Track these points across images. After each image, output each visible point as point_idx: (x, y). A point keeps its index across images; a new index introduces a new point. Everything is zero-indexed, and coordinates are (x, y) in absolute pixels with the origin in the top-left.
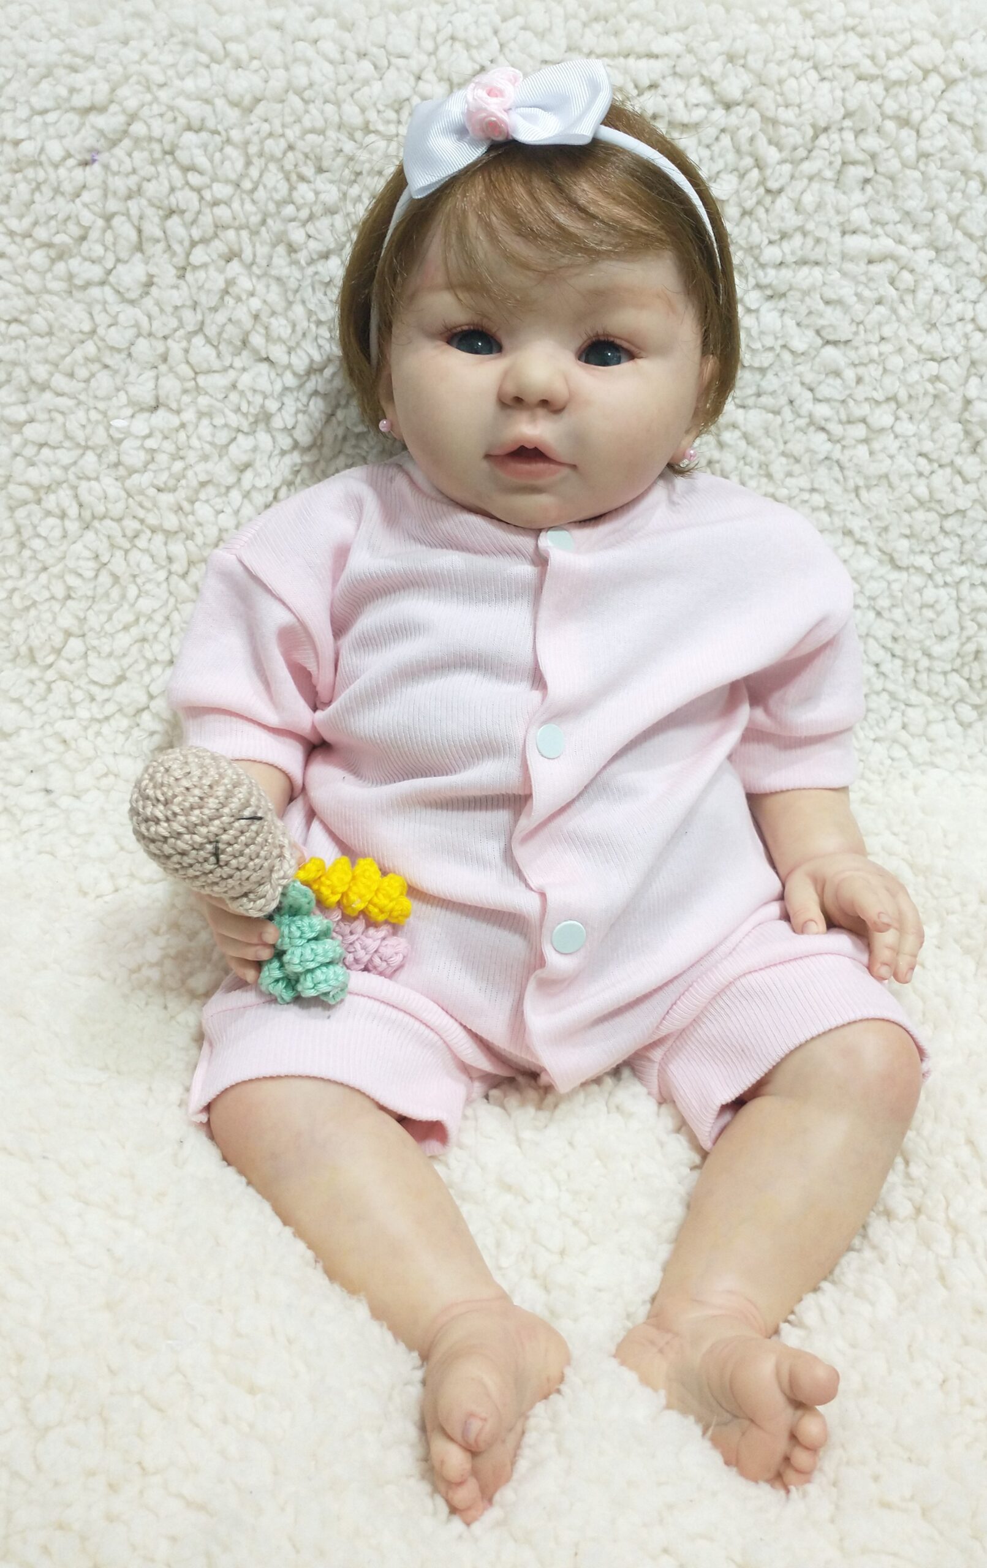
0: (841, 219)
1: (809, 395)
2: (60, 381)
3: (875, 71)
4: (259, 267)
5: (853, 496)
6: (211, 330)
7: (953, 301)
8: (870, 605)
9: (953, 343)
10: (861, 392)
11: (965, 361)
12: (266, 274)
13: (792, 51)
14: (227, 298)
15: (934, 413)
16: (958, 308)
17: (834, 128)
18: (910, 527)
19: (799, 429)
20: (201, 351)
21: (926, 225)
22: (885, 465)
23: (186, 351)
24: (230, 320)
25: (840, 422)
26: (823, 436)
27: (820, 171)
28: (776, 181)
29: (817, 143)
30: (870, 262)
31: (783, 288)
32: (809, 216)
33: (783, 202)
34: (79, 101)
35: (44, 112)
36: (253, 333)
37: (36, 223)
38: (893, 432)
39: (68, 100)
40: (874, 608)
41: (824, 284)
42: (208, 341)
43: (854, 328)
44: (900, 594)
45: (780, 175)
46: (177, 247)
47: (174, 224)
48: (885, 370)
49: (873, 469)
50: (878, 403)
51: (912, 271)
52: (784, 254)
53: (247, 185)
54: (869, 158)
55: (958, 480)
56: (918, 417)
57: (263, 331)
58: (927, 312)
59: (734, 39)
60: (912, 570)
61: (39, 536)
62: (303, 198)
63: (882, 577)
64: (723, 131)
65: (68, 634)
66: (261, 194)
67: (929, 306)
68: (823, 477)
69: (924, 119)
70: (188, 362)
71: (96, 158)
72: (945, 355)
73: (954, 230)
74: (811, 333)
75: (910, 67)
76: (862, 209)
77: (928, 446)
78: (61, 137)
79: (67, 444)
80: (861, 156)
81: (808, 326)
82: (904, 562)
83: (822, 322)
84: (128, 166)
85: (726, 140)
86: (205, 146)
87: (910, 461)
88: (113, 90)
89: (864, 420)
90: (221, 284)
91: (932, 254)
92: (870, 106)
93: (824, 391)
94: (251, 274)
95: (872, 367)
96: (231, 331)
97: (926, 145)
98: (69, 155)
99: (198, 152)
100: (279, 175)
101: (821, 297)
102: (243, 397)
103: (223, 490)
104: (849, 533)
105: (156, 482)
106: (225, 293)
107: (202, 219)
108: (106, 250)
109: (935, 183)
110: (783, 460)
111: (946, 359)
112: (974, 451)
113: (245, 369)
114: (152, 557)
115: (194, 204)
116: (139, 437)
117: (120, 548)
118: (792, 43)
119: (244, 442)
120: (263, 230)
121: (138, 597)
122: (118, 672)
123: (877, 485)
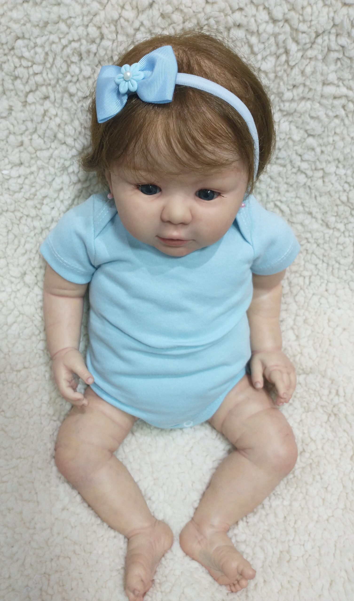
0: (323, 78)
1: (299, 158)
4: (58, 103)
5: (313, 200)
6: (40, 132)
10: (324, 158)
12: (61, 106)
14: (45, 118)
17: (326, 33)
18: (337, 212)
20: (38, 141)
22: (329, 188)
23: (30, 140)
24: (48, 127)
25: (312, 170)
26: (303, 176)
27: (316, 55)
28: (294, 61)
29: (317, 41)
30: (335, 98)
31: (292, 111)
32: (308, 77)
33: (296, 71)
36: (58, 133)
38: (335, 173)
40: (316, 243)
41: (311, 109)
42: (40, 136)
43: (323, 129)
44: (328, 239)
45: (296, 57)
46: (20, 94)
47: (18, 82)
48: (335, 148)
49: (324, 189)
50: (330, 162)
52: (294, 96)
53: (48, 65)
54: (341, 49)
56: (347, 167)
57: (62, 132)
60: (335, 230)
62: (74, 72)
63: (321, 231)
64: (271, 35)
66: (54, 70)
68: (301, 192)
70: (32, 147)
74: (302, 132)
77: (349, 179)
80: (337, 48)
81: (301, 128)
82: (332, 226)
83: (308, 127)
86: (27, 46)
87: (341, 185)
89: (323, 169)
90: (42, 111)
92: (347, 21)
93: (306, 157)
94: (55, 106)
95: (329, 146)
96: (49, 132)
99: (24, 50)
100: (62, 61)
101: (309, 115)
102: (55, 160)
103: (53, 200)
104: (310, 213)
105: (25, 196)
106: (44, 115)
107: (30, 82)
110: (285, 186)
113: (56, 148)
114: (28, 227)
115: (26, 75)
116: (15, 178)
117: (16, 224)
119: (58, 180)
120: (58, 86)
121: (25, 243)
122: (22, 272)
123: (325, 195)
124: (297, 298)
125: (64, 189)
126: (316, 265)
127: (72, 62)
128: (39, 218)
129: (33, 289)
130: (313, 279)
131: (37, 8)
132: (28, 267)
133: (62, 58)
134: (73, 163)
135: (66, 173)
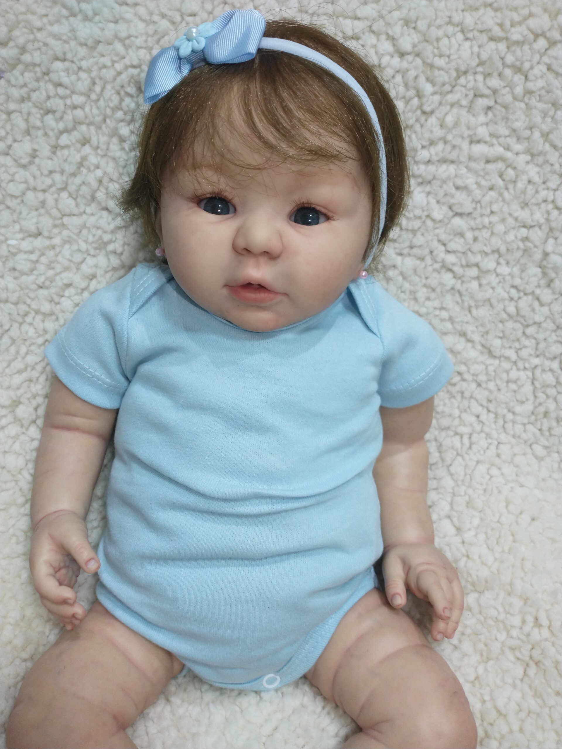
0: (470, 132)
1: (443, 248)
3: (501, 34)
4: (102, 150)
5: (467, 312)
6: (72, 188)
7: (540, 189)
8: (473, 379)
9: (539, 216)
10: (477, 247)
11: (546, 228)
12: (105, 155)
13: (447, 19)
14: (82, 169)
15: (523, 261)
16: (543, 194)
17: (470, 72)
18: (503, 332)
19: (435, 270)
20: (67, 202)
21: (525, 139)
22: (489, 293)
23: (56, 200)
24: (84, 183)
25: (462, 266)
26: (450, 275)
27: (459, 100)
28: (429, 106)
29: (458, 81)
30: (488, 162)
31: (430, 177)
32: (449, 130)
33: (433, 120)
36: (98, 191)
38: (496, 273)
40: (476, 381)
41: (456, 176)
42: (70, 195)
43: (474, 205)
44: (493, 374)
45: (432, 102)
46: (51, 133)
47: (49, 119)
48: (492, 233)
49: (481, 296)
50: (487, 254)
51: (514, 168)
52: (431, 155)
53: (94, 97)
54: (491, 93)
55: (536, 304)
56: (512, 263)
57: (104, 191)
58: (523, 196)
59: (409, 10)
60: (502, 359)
62: (128, 106)
63: (482, 362)
64: (398, 72)
66: (102, 103)
67: (524, 192)
68: (449, 301)
69: (532, 68)
70: (58, 209)
72: (533, 224)
73: (544, 143)
74: (445, 208)
76: (485, 127)
77: (517, 281)
80: (487, 91)
81: (444, 204)
82: (497, 353)
83: (452, 201)
84: (21, 82)
86: (67, 70)
87: (505, 291)
88: (10, 31)
89: (477, 265)
90: (78, 158)
91: (529, 158)
92: (496, 58)
93: (452, 246)
94: (97, 154)
95: (484, 231)
96: (85, 190)
97: (530, 85)
99: (62, 74)
100: (113, 92)
101: (454, 185)
102: (89, 231)
103: (79, 291)
104: (463, 334)
105: (37, 282)
106: (80, 165)
107: (66, 117)
108: (8, 133)
109: (535, 111)
110: (425, 290)
111: (533, 226)
112: (549, 286)
113: (92, 215)
114: (35, 329)
115: (62, 107)
116: (26, 252)
117: (16, 321)
118: (448, 14)
119: (91, 261)
120: (104, 127)
121: (27, 354)
122: (14, 398)
123: (483, 305)
124: (453, 469)
125: (98, 275)
126: (478, 417)
127: (127, 94)
128: (54, 317)
129: (27, 429)
130: (475, 438)
131: (87, 23)
132: (25, 393)
133: (113, 88)
134: (116, 239)
135: (103, 252)
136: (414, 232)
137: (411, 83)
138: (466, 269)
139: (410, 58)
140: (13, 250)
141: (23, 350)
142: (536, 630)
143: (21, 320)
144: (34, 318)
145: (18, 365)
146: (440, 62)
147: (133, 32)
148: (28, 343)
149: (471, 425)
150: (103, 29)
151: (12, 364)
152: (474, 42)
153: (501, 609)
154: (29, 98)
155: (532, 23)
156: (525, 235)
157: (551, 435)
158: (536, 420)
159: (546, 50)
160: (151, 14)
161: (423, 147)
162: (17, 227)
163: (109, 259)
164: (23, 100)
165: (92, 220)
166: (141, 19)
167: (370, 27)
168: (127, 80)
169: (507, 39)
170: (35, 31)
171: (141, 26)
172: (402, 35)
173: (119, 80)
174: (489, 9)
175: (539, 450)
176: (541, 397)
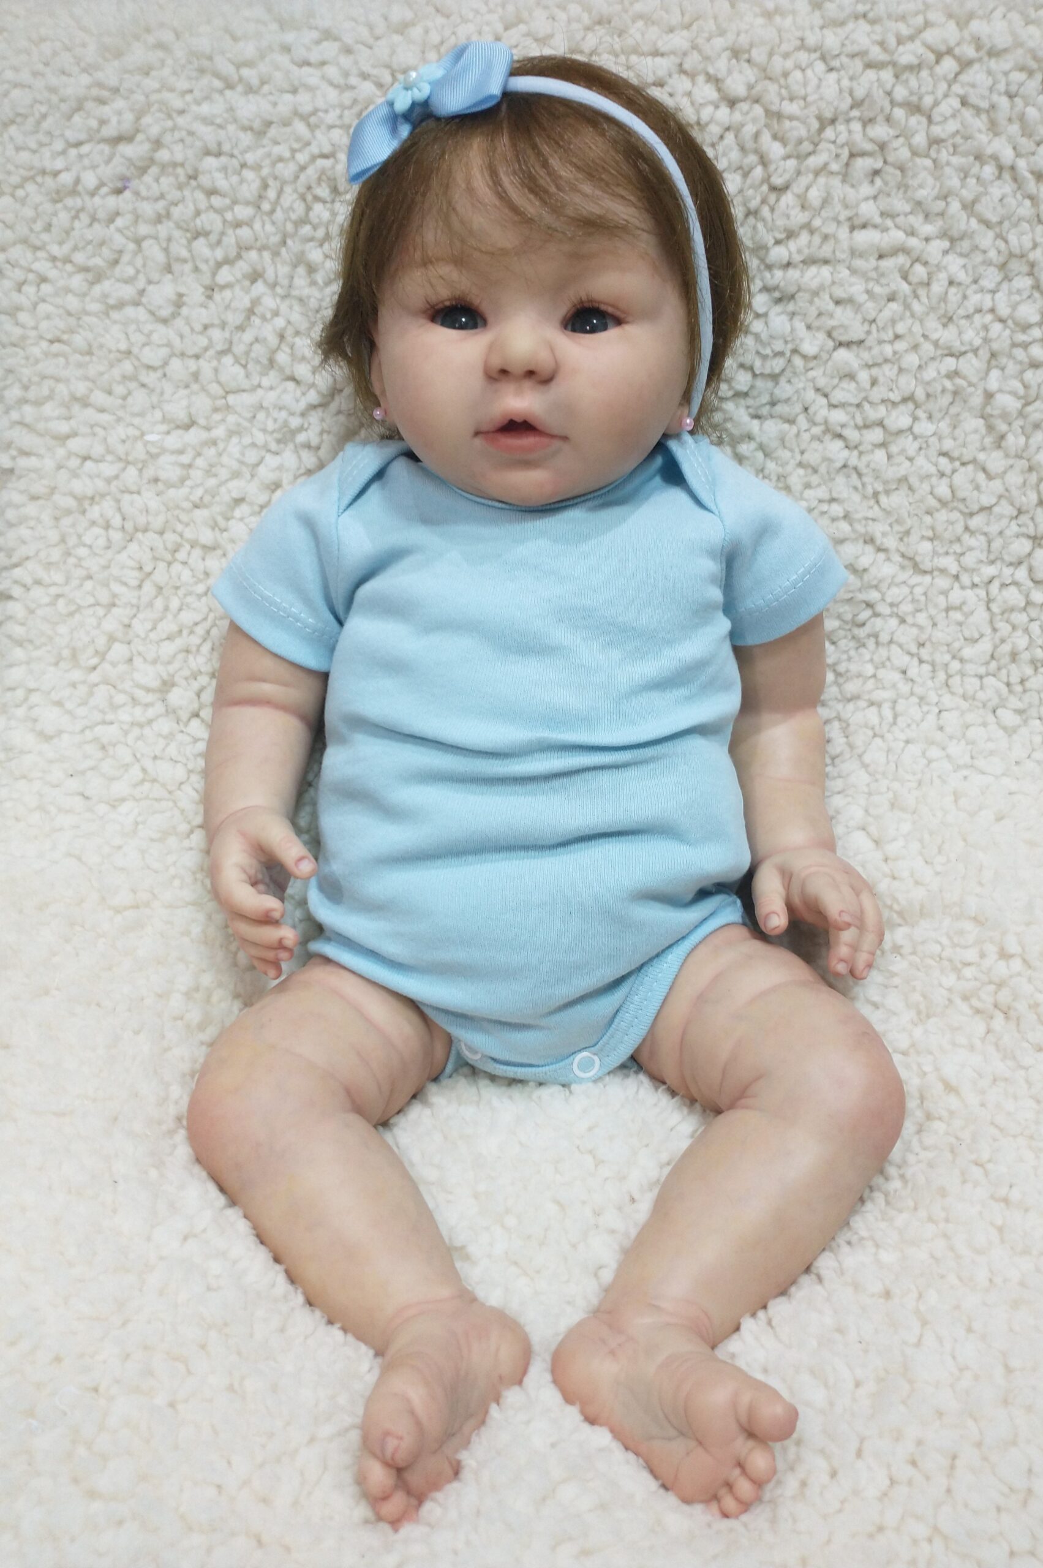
0: (849, 213)
1: (823, 401)
2: (99, 397)
3: (883, 57)
4: (282, 287)
5: (872, 502)
6: (239, 349)
7: (969, 292)
8: (892, 612)
9: (971, 336)
10: (877, 394)
11: (984, 354)
12: (287, 295)
13: (799, 43)
15: (953, 410)
16: (975, 299)
17: (841, 119)
18: (933, 529)
19: (814, 438)
20: (231, 370)
21: (938, 214)
22: (904, 468)
23: (216, 370)
25: (857, 427)
26: (839, 444)
27: (826, 165)
28: (781, 176)
29: (822, 136)
30: (881, 257)
31: (792, 289)
32: (817, 212)
33: (788, 199)
34: (109, 131)
35: (78, 144)
36: (279, 351)
37: (75, 248)
38: (912, 433)
39: (98, 131)
41: (833, 283)
42: (237, 361)
43: (866, 327)
44: (923, 598)
45: (784, 171)
46: (203, 267)
47: (201, 246)
48: (901, 370)
49: (892, 473)
50: (894, 404)
51: (926, 264)
52: (790, 253)
53: (266, 206)
54: (877, 148)
55: (981, 477)
56: (937, 415)
57: (288, 350)
58: (942, 305)
59: (738, 34)
60: (936, 573)
61: (85, 545)
62: (319, 217)
63: (904, 583)
64: (728, 129)
65: (112, 639)
66: (279, 215)
67: (944, 298)
68: (841, 486)
69: (936, 103)
70: (219, 382)
71: (127, 184)
72: (963, 349)
73: (968, 218)
74: (821, 336)
75: (921, 50)
76: (871, 202)
77: (948, 444)
78: (94, 167)
79: (109, 458)
80: (868, 147)
81: (818, 329)
82: (927, 565)
83: (832, 323)
84: (156, 190)
85: (730, 137)
86: (224, 169)
87: (931, 462)
88: (138, 119)
89: (880, 424)
90: (246, 302)
91: (946, 244)
92: (878, 94)
93: (838, 396)
94: (274, 295)
95: (886, 368)
96: (259, 350)
97: (937, 130)
98: (102, 184)
99: (218, 176)
100: (295, 196)
101: (831, 297)
102: (268, 415)
103: (257, 509)
105: (192, 498)
106: (251, 312)
107: (225, 240)
108: (138, 272)
109: (948, 170)
110: (801, 471)
111: (965, 353)
112: (999, 447)
113: (271, 388)
114: (192, 570)
115: (218, 225)
116: (173, 452)
117: (163, 560)
118: (799, 34)
119: (271, 461)
120: (283, 250)
121: (180, 610)
122: (165, 677)
123: (897, 489)
125: (285, 482)
127: (317, 199)
128: (219, 552)
129: (187, 724)
130: (901, 706)
131: (251, 96)
132: (181, 669)
133: (295, 191)
134: (310, 424)
135: (291, 446)
136: (775, 377)
137: (750, 145)
138: (865, 432)
139: (745, 106)
140: (154, 450)
141: (175, 603)
142: (1002, 964)
143: (169, 557)
144: (189, 554)
145: (168, 626)
146: (790, 108)
147: (320, 103)
148: (181, 593)
149: (894, 686)
150: (275, 104)
151: (160, 626)
152: (842, 73)
153: (945, 941)
154: (168, 215)
155: (929, 36)
156: (953, 368)
157: (1025, 691)
158: (999, 669)
159: (957, 75)
160: (346, 74)
161: (778, 242)
162: (158, 415)
163: (299, 458)
164: (159, 219)
165: (271, 397)
166: (331, 84)
167: (681, 65)
168: (316, 176)
169: (894, 64)
170: (175, 115)
171: (332, 94)
172: (730, 72)
173: (303, 177)
174: (861, 22)
175: (1007, 717)
176: (1004, 628)
